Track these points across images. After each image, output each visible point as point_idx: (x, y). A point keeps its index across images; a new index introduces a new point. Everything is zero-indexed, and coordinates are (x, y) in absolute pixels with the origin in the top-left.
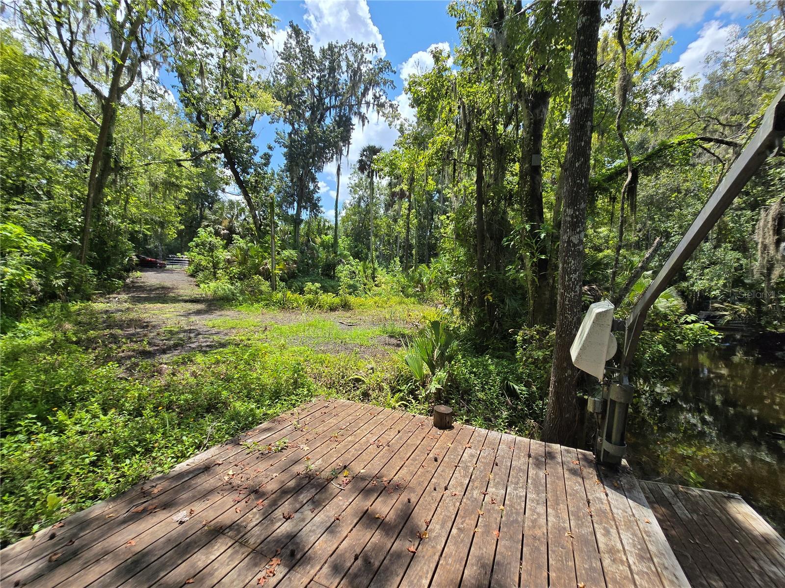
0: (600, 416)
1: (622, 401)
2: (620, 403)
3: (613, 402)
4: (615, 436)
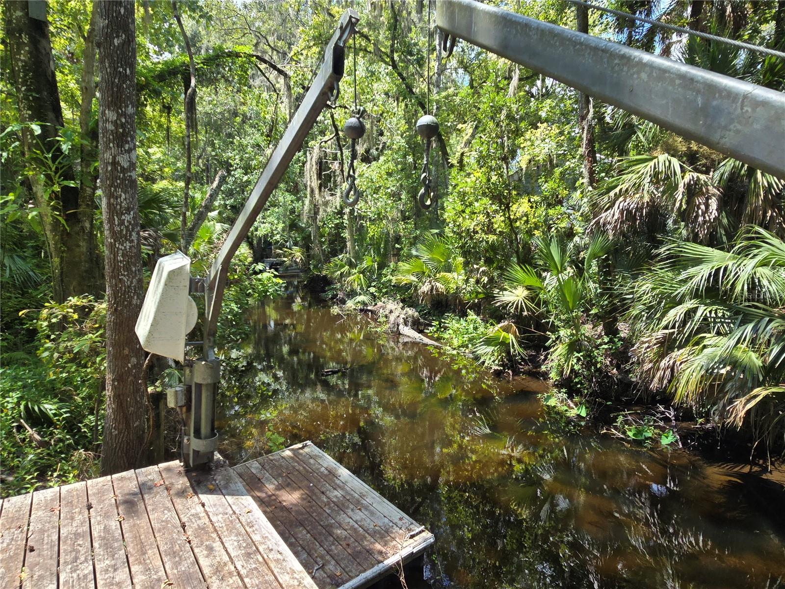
0: (184, 409)
1: (209, 381)
3: (199, 386)
4: (204, 429)
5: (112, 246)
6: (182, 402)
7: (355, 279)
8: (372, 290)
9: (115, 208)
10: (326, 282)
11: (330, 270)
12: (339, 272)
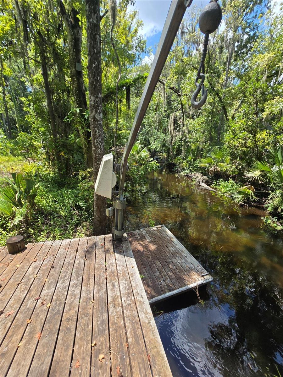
0: (112, 217)
1: (121, 208)
2: (120, 210)
3: (117, 210)
4: (119, 227)
5: (94, 151)
6: (111, 214)
7: (185, 164)
8: (191, 168)
9: (95, 136)
10: (174, 165)
11: (176, 161)
12: (179, 162)
